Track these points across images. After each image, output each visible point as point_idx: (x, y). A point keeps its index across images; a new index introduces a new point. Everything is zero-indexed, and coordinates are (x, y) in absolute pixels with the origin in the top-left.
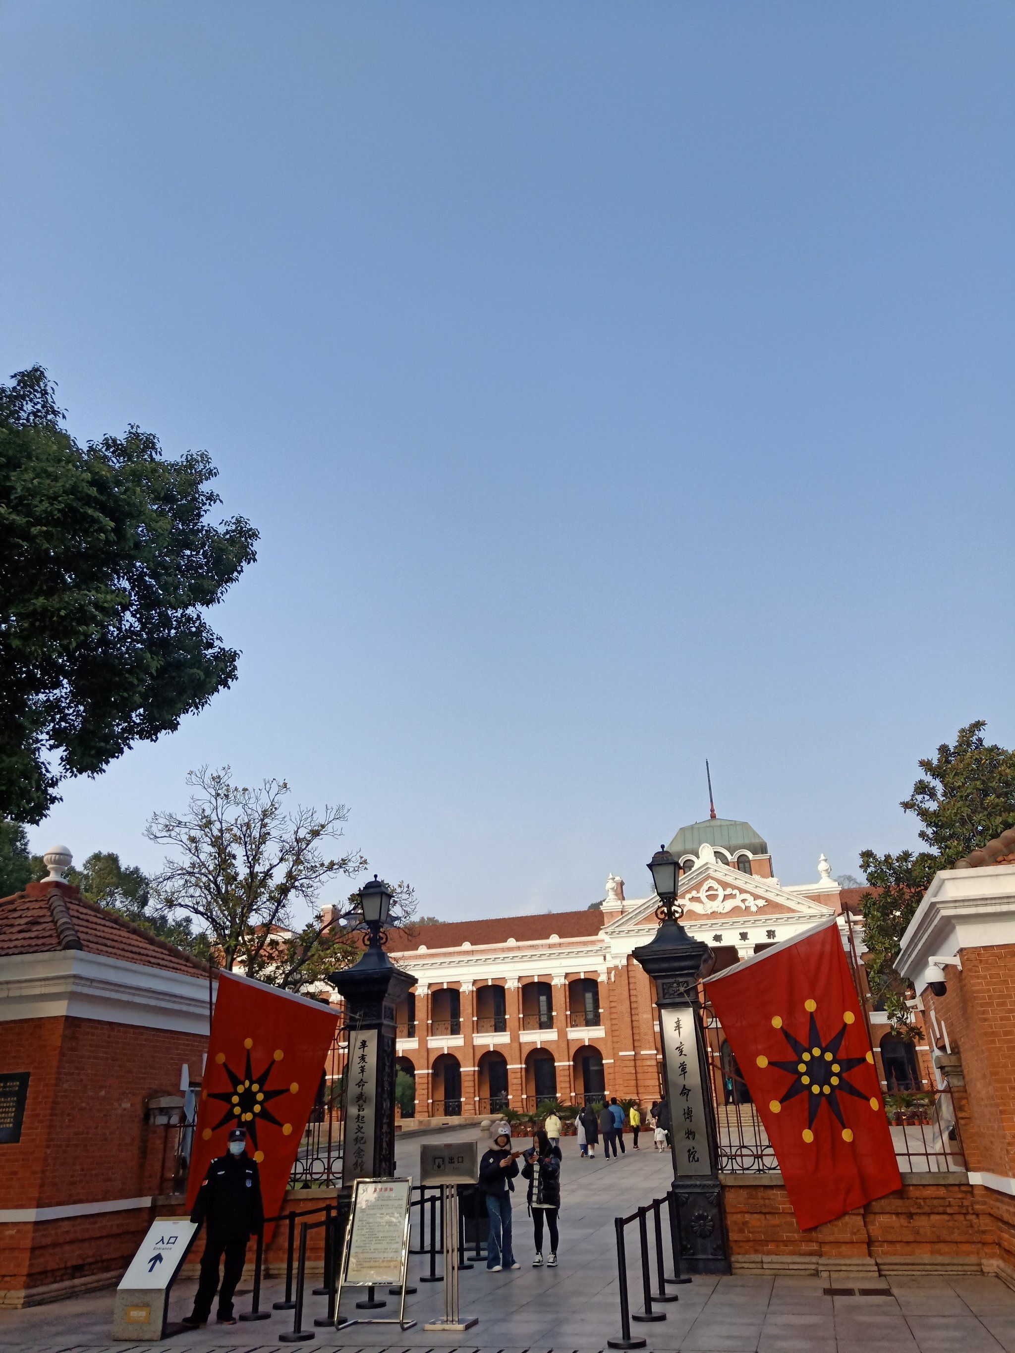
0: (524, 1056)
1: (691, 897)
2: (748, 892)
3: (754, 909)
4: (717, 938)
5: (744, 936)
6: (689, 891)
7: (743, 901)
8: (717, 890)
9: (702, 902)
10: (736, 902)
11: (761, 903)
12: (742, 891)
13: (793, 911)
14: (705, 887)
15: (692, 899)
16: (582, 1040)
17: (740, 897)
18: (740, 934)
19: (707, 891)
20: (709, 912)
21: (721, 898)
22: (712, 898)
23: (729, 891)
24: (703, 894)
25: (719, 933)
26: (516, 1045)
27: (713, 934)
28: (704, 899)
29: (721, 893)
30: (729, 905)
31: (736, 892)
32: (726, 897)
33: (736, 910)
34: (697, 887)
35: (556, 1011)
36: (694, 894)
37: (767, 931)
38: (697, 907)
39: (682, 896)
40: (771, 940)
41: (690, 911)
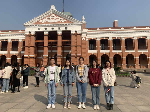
0: (11, 57)
1: (47, 18)
2: (62, 17)
3: (63, 22)
4: (53, 29)
5: (59, 28)
7: (61, 20)
8: (54, 17)
10: (59, 20)
11: (65, 20)
13: (73, 23)
14: (52, 16)
21: (55, 19)
22: (53, 19)
25: (53, 27)
26: (9, 54)
28: (51, 19)
30: (57, 20)
31: (59, 17)
33: (58, 22)
35: (19, 47)
36: (48, 17)
37: (65, 28)
38: (49, 21)
39: (45, 18)
40: (66, 30)
41: (46, 22)
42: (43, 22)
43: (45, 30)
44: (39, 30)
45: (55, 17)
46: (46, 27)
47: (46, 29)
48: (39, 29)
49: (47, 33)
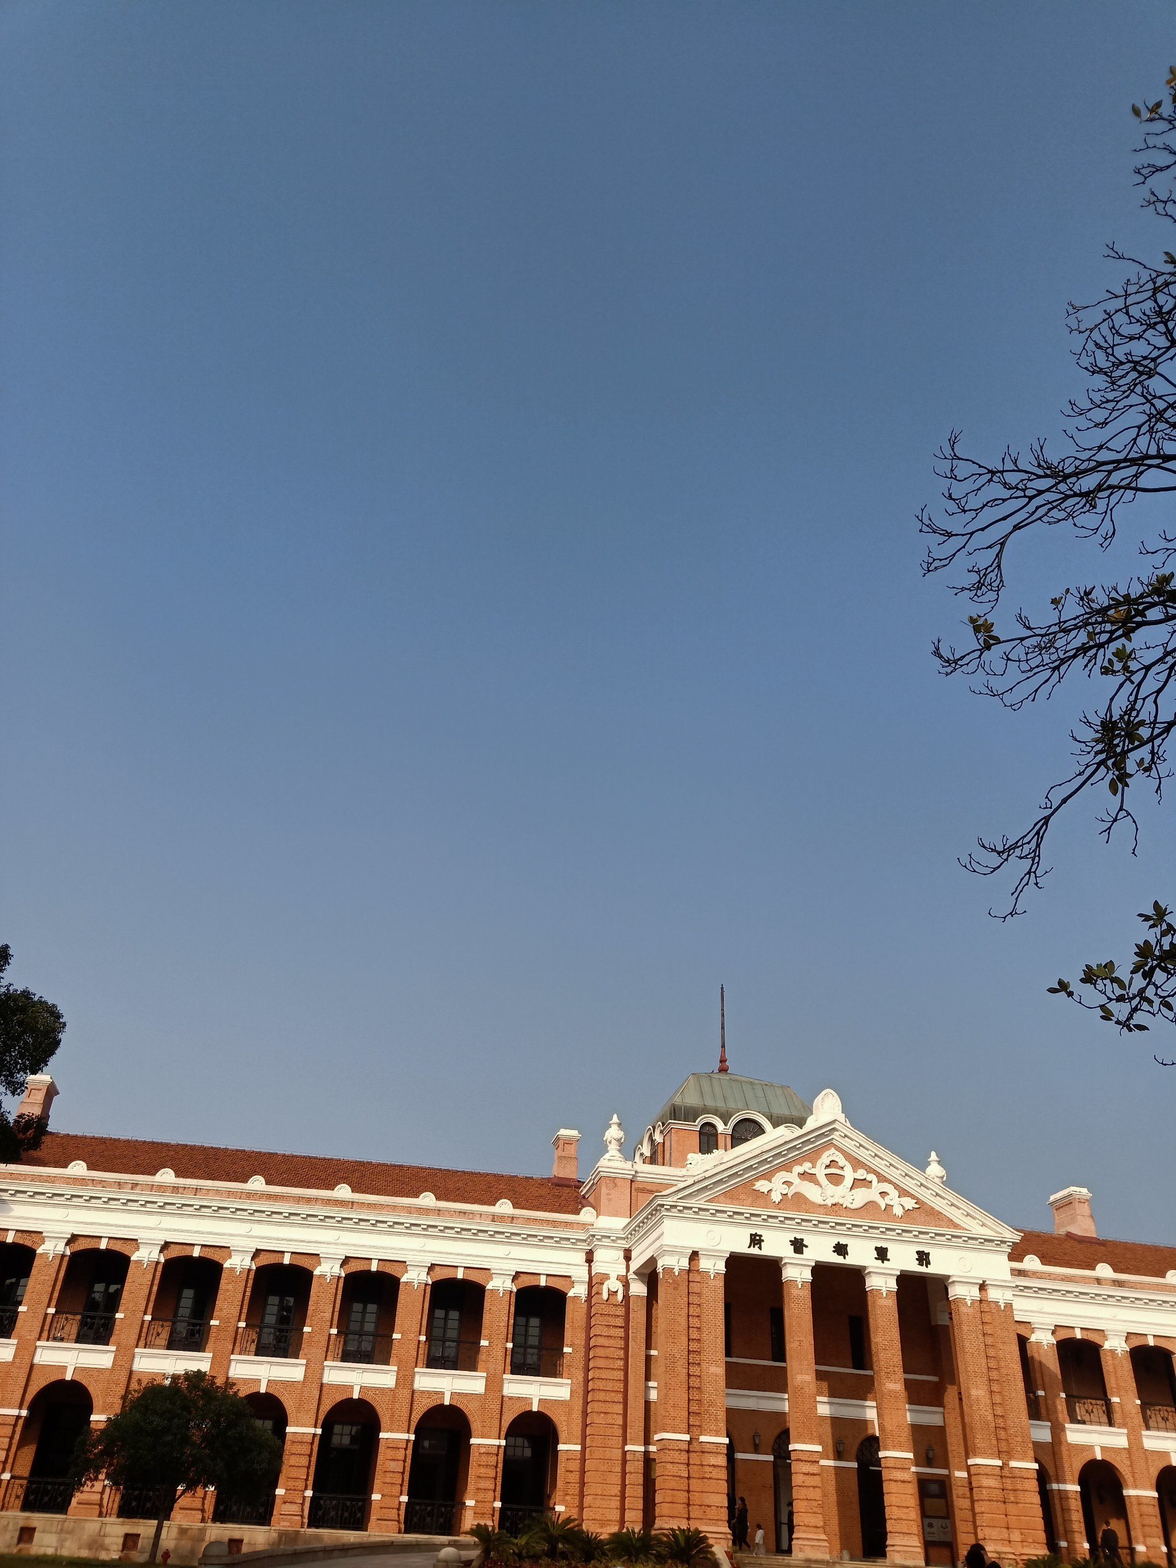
0: (416, 1417)
1: (801, 1170)
2: (890, 1182)
3: (898, 1211)
4: (841, 1249)
6: (798, 1161)
7: (883, 1194)
8: (842, 1168)
9: (817, 1183)
10: (872, 1194)
11: (910, 1203)
12: (882, 1179)
13: (956, 1226)
14: (825, 1158)
15: (803, 1175)
16: (528, 1400)
17: (877, 1187)
18: (877, 1249)
19: (827, 1167)
20: (829, 1202)
21: (848, 1182)
22: (835, 1179)
23: (861, 1174)
24: (820, 1172)
25: (843, 1241)
26: (407, 1393)
27: (834, 1241)
28: (823, 1179)
29: (849, 1174)
30: (860, 1197)
31: (871, 1177)
32: (857, 1183)
33: (870, 1206)
34: (813, 1157)
35: (489, 1339)
36: (806, 1166)
37: (918, 1253)
38: (812, 1192)
39: (787, 1167)
40: (923, 1269)
41: (798, 1195)
42: (776, 1197)
43: (795, 1252)
44: (755, 1251)
46: (799, 1237)
47: (798, 1246)
48: (756, 1240)
49: (807, 1275)
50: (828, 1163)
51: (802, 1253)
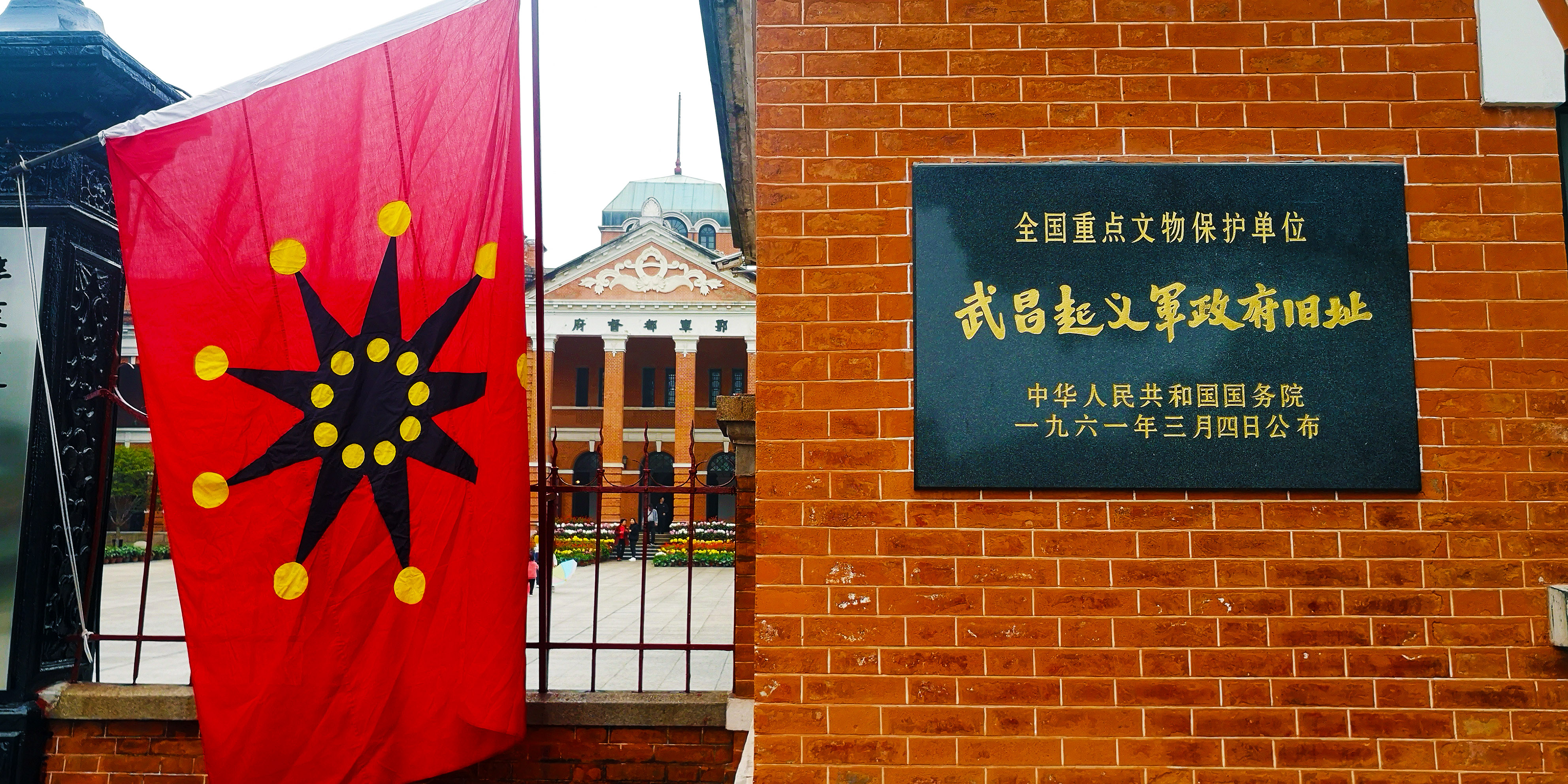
1: (621, 266)
2: (700, 268)
3: (705, 290)
4: (651, 325)
5: (686, 325)
6: (620, 260)
7: (693, 278)
8: (659, 261)
9: (635, 275)
10: (683, 280)
11: (715, 284)
12: (692, 266)
14: (644, 255)
15: (623, 271)
17: (689, 273)
18: (682, 321)
19: (645, 262)
20: (644, 289)
21: (663, 272)
22: (651, 271)
23: (675, 264)
24: (639, 266)
25: (653, 319)
27: (645, 319)
28: (640, 272)
30: (673, 282)
31: (683, 267)
32: (670, 272)
33: (680, 290)
34: (633, 255)
36: (628, 263)
37: (717, 322)
38: (629, 282)
39: (611, 265)
40: (721, 334)
41: (618, 286)
42: (599, 290)
43: (612, 330)
44: (578, 332)
45: (664, 266)
46: (615, 319)
47: (615, 325)
48: (579, 324)
49: (622, 347)
50: (646, 259)
51: (617, 330)
